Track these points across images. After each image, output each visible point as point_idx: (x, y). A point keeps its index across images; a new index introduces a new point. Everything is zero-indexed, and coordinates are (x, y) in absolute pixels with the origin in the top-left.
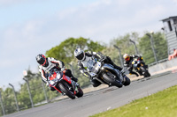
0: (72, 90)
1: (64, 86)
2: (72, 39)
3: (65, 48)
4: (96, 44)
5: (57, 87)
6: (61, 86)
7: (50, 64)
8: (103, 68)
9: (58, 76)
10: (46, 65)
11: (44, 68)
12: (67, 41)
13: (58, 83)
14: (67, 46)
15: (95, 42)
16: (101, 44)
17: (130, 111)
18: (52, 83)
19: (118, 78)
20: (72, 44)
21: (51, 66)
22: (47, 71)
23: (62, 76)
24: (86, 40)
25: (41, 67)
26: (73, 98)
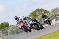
0: (27, 29)
1: (24, 28)
2: (39, 9)
3: (36, 12)
4: (46, 11)
5: (22, 28)
6: (23, 28)
7: (19, 20)
8: (32, 23)
9: (22, 24)
10: (18, 20)
11: (17, 21)
12: (37, 10)
13: (22, 27)
14: (37, 11)
15: (46, 10)
16: (48, 11)
17: (58, 33)
18: (20, 26)
19: (38, 27)
20: (38, 11)
21: (20, 20)
22: (18, 22)
23: (23, 24)
24: (43, 9)
25: (16, 21)
26: (27, 32)
